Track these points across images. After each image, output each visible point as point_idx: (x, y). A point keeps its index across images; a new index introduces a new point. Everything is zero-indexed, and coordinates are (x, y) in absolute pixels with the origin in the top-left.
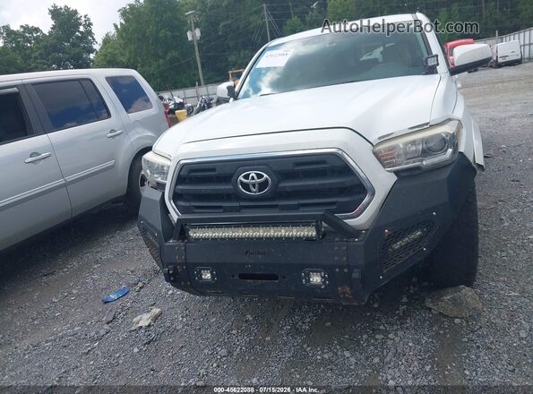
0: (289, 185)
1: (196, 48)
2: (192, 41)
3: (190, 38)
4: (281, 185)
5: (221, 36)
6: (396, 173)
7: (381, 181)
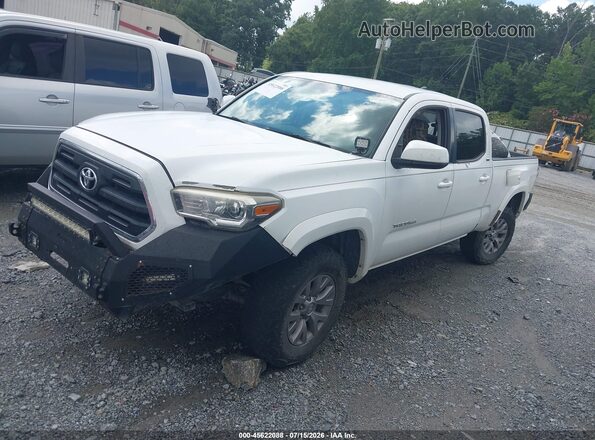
0: (108, 192)
1: (379, 59)
2: (379, 50)
3: (377, 46)
4: (104, 190)
5: (416, 56)
6: (187, 219)
7: (166, 218)
